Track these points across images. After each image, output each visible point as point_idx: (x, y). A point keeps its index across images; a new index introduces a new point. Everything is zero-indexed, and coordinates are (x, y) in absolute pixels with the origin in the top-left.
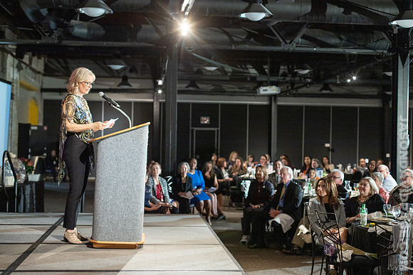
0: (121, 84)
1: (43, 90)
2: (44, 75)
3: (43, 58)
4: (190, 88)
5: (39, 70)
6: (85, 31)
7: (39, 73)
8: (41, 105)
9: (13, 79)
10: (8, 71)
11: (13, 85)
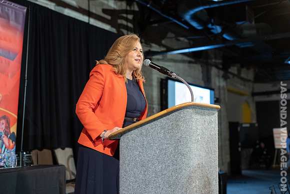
2: (254, 82)
3: (252, 69)
5: (248, 78)
8: (253, 107)
9: (219, 87)
10: (213, 80)
11: (220, 92)
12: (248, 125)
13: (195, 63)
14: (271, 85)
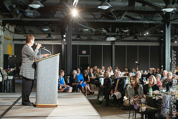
0: (48, 37)
1: (14, 40)
2: (15, 33)
3: (14, 26)
4: (77, 38)
5: (12, 31)
6: (32, 14)
8: (13, 46)
9: (1, 35)
11: (1, 38)
12: (11, 56)
14: (24, 36)
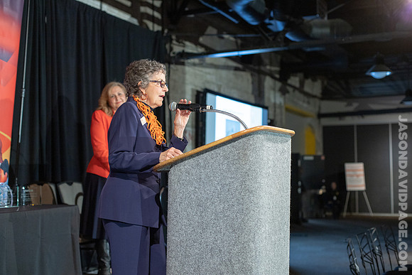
0: (404, 100)
2: (322, 99)
3: (320, 81)
5: (314, 94)
7: (314, 97)
9: (275, 104)
10: (266, 95)
11: (275, 111)
13: (243, 70)
